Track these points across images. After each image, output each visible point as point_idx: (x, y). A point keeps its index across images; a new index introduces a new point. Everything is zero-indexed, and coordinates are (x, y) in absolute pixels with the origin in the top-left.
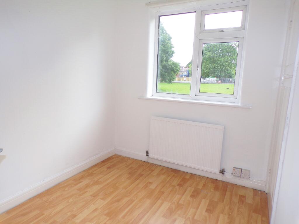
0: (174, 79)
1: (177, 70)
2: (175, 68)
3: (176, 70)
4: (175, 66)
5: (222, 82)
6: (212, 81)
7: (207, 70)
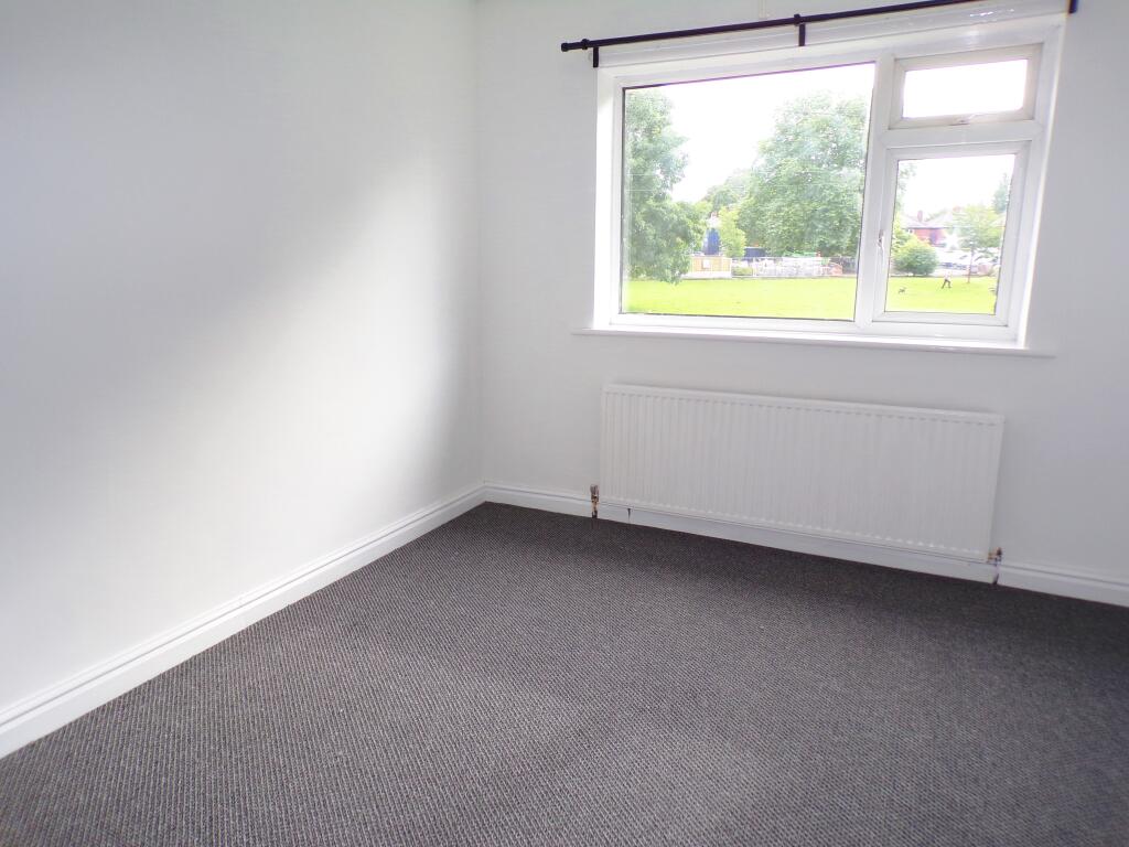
0: (686, 264)
1: (699, 231)
2: (691, 224)
3: (694, 229)
4: (689, 217)
5: (845, 271)
6: (808, 268)
7: (785, 228)
